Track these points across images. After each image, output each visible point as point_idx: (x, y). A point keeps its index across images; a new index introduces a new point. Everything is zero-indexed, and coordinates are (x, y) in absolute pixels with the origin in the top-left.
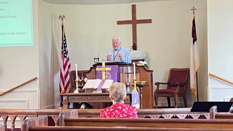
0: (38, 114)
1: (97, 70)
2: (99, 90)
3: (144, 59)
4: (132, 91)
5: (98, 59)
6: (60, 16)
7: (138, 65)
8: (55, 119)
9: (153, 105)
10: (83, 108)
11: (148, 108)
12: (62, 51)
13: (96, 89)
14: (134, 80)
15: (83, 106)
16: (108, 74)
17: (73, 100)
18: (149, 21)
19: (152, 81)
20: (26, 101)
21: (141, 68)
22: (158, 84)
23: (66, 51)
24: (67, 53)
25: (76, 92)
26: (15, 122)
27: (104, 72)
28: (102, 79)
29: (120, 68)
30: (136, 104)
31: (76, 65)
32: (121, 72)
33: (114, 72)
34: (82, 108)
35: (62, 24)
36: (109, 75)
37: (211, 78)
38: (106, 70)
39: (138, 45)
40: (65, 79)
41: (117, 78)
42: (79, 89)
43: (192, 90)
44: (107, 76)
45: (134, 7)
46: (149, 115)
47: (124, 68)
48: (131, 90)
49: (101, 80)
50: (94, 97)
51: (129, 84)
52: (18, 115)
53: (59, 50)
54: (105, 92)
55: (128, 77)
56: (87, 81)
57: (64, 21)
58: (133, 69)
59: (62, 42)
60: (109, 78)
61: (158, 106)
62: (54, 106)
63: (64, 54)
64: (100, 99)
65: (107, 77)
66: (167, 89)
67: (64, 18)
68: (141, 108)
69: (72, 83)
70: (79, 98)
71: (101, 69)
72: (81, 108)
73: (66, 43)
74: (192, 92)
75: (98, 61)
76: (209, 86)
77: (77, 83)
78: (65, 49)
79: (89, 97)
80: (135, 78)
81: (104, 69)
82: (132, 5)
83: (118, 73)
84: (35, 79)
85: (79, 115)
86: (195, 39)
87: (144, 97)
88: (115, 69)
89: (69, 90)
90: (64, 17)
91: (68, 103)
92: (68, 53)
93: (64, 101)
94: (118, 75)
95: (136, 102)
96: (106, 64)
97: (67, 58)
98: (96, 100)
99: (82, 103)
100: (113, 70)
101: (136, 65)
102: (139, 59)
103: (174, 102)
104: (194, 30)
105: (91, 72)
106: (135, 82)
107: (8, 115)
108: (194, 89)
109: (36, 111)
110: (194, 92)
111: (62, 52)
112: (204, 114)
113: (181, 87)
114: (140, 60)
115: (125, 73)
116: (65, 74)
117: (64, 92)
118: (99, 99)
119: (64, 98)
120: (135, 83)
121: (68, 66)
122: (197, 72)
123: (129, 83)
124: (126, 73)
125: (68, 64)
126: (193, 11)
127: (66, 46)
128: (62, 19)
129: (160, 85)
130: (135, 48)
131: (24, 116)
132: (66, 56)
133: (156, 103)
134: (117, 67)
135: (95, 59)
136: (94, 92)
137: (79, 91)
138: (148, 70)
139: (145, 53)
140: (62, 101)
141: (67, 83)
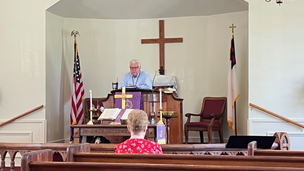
1: (115, 97)
2: (118, 122)
3: (173, 86)
4: (158, 124)
5: (117, 84)
6: (72, 32)
7: (165, 92)
8: (64, 156)
9: (182, 140)
10: (98, 143)
11: (176, 144)
12: (74, 74)
13: (114, 121)
14: (160, 110)
15: (98, 141)
16: (129, 102)
17: (86, 132)
18: (180, 40)
19: (181, 112)
20: (30, 134)
21: (170, 96)
22: (188, 115)
23: (80, 74)
24: (80, 77)
25: (90, 123)
26: (15, 159)
27: (125, 100)
28: (121, 108)
29: (143, 96)
30: (162, 138)
31: (91, 91)
32: (145, 101)
33: (136, 100)
35: (75, 41)
36: (130, 104)
37: (251, 109)
38: (127, 97)
39: (166, 68)
40: (78, 108)
42: (93, 120)
43: (229, 123)
44: (128, 104)
45: (162, 23)
46: (176, 152)
47: (149, 95)
48: (156, 122)
49: (121, 109)
50: (111, 130)
51: (153, 114)
52: (18, 151)
53: (71, 74)
54: (125, 124)
55: (153, 106)
56: (103, 111)
57: (77, 38)
58: (159, 96)
59: (75, 63)
60: (130, 107)
61: (189, 142)
62: (64, 140)
63: (77, 77)
64: (119, 132)
65: (128, 106)
66: (199, 121)
67: (77, 35)
68: (167, 143)
69: (86, 113)
70: (93, 131)
71: (121, 96)
72: (95, 143)
73: (79, 65)
74: (229, 126)
75: (117, 86)
76: (249, 118)
77: (91, 112)
78: (78, 72)
79: (105, 130)
80: (161, 108)
81: (124, 96)
82: (160, 21)
83: (141, 102)
84: (41, 107)
85: (91, 150)
86: (233, 62)
87: (172, 130)
88: (137, 96)
89: (82, 121)
90: (77, 33)
91: (79, 137)
93: (75, 134)
94: (141, 104)
95: (161, 136)
97: (81, 83)
98: (113, 133)
99: (97, 137)
100: (135, 98)
101: (163, 93)
102: (166, 85)
103: (208, 138)
104: (232, 51)
105: (109, 100)
106: (161, 112)
107: (7, 150)
108: (231, 122)
109: (41, 145)
110: (232, 125)
112: (242, 151)
113: (216, 119)
114: (168, 87)
115: (150, 102)
116: (78, 102)
117: (76, 123)
118: (117, 132)
119: (76, 130)
120: (161, 114)
121: (81, 93)
122: (235, 102)
123: (154, 113)
124: (151, 102)
125: (81, 90)
126: (232, 28)
127: (79, 69)
128: (75, 35)
129: (191, 116)
130: (162, 72)
132: (79, 80)
133: (187, 139)
134: (140, 95)
135: (114, 85)
136: (111, 124)
137: (93, 123)
138: (177, 98)
139: (174, 78)
140: (73, 134)
141: (79, 113)
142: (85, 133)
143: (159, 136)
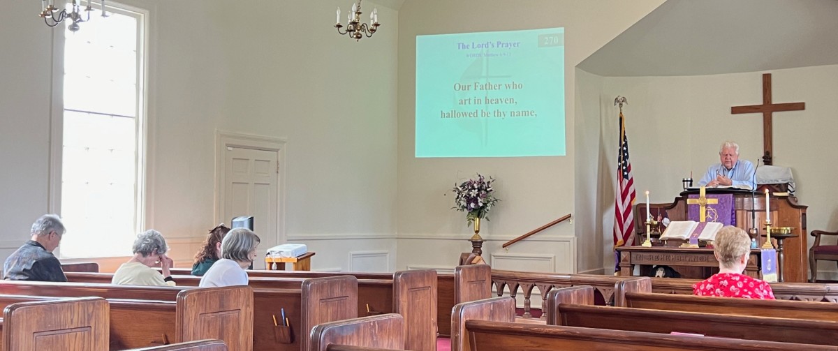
0: (573, 283)
1: (688, 203)
2: (693, 242)
3: (788, 183)
4: (763, 247)
5: (691, 181)
6: (617, 99)
7: (775, 194)
8: (606, 295)
9: (806, 275)
10: (661, 276)
11: (795, 282)
13: (686, 241)
14: (766, 225)
15: (660, 273)
16: (711, 211)
17: (641, 259)
18: (800, 107)
19: (804, 228)
20: (551, 258)
21: (782, 202)
22: (817, 234)
23: (628, 165)
24: (628, 169)
25: (647, 244)
26: (531, 296)
27: (704, 208)
28: (699, 221)
29: (736, 200)
30: (770, 272)
31: (647, 193)
32: (739, 209)
33: (724, 208)
34: (658, 276)
35: (621, 113)
36: (714, 214)
38: (708, 203)
39: (775, 154)
40: (625, 220)
41: (730, 220)
42: (651, 239)
44: (710, 214)
45: (767, 79)
46: (797, 296)
47: (746, 200)
48: (760, 244)
49: (698, 223)
51: (755, 232)
52: (536, 284)
53: (614, 165)
54: (704, 247)
55: (753, 218)
56: (668, 225)
57: (623, 108)
58: (764, 202)
59: (620, 148)
60: (713, 219)
61: (819, 278)
62: (604, 270)
63: (624, 171)
64: (696, 260)
65: (709, 217)
66: (836, 244)
67: (624, 103)
68: (780, 280)
69: (639, 228)
70: (651, 257)
71: (697, 201)
72: (656, 276)
73: (627, 151)
75: (691, 185)
77: (648, 227)
78: (626, 162)
79: (672, 256)
80: (768, 221)
81: (704, 202)
82: (764, 75)
83: (732, 210)
84: (568, 217)
85: (653, 288)
87: (787, 258)
88: (726, 201)
89: (633, 240)
90: (624, 100)
91: (629, 265)
92: (630, 170)
93: (623, 261)
94: (732, 214)
95: (769, 269)
96: (709, 192)
98: (686, 261)
99: (658, 267)
100: (722, 204)
101: (771, 195)
102: (776, 182)
105: (677, 207)
106: (768, 228)
107: (519, 282)
111: (619, 167)
114: (780, 185)
115: (747, 211)
116: (625, 209)
117: (623, 243)
118: (693, 259)
119: (623, 255)
120: (768, 231)
121: (631, 195)
123: (756, 229)
124: (750, 211)
125: (631, 191)
127: (627, 157)
128: (620, 104)
129: (822, 235)
130: (768, 160)
131: (548, 285)
132: (627, 174)
133: (814, 273)
134: (730, 198)
135: (686, 182)
136: (682, 246)
137: (652, 243)
138: (796, 204)
139: (790, 170)
140: (619, 261)
141: (627, 227)
142: (639, 261)
143: (766, 268)
